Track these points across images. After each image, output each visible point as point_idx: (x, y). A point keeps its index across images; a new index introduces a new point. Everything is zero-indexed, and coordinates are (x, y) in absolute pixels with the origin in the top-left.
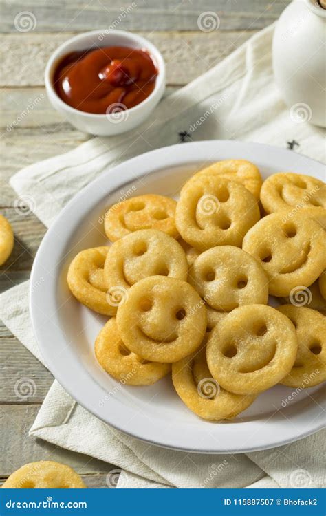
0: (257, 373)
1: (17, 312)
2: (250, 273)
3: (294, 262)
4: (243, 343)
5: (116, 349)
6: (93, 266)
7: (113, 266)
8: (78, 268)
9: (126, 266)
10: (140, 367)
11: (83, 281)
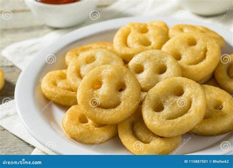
0: (180, 119)
1: (7, 115)
2: (168, 62)
3: (197, 59)
4: (167, 101)
5: (77, 120)
6: (59, 78)
7: (73, 71)
8: (49, 79)
9: (81, 70)
10: (96, 129)
11: (53, 85)
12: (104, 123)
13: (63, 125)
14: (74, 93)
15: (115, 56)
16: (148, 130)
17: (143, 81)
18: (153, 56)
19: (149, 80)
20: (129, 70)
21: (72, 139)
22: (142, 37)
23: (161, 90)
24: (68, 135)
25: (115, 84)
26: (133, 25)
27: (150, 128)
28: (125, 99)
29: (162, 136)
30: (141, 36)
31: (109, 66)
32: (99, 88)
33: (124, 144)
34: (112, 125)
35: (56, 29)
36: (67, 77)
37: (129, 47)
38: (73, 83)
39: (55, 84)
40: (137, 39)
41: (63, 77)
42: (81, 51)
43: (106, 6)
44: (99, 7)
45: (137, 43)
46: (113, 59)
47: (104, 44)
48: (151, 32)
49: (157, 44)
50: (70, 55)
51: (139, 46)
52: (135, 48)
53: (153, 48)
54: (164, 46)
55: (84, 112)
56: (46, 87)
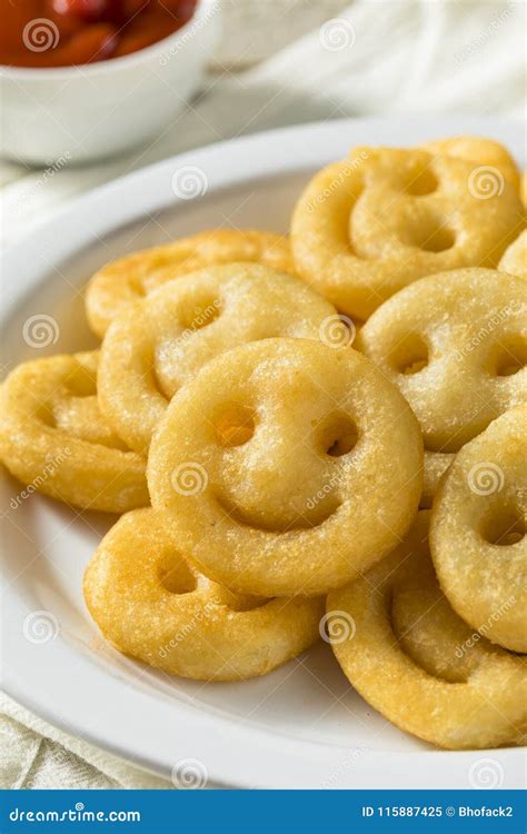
5: (151, 577)
6: (65, 391)
7: (126, 360)
8: (20, 396)
9: (162, 357)
10: (231, 617)
11: (38, 423)
12: (267, 593)
13: (88, 602)
14: (129, 456)
15: (302, 298)
16: (461, 621)
17: (429, 408)
18: (469, 296)
19: (454, 400)
20: (368, 356)
21: (129, 663)
22: (416, 210)
23: (514, 447)
24: (109, 644)
25: (313, 422)
26: (374, 158)
27: (468, 616)
28: (357, 490)
29: (520, 650)
30: (409, 209)
31: (281, 345)
32: (242, 443)
33: (356, 683)
34: (299, 601)
35: (35, 168)
36: (101, 390)
37: (362, 257)
38: (126, 415)
39: (47, 418)
40: (392, 221)
41: (82, 386)
42: (150, 271)
43: (240, 69)
44: (213, 71)
45: (394, 237)
46: (296, 308)
47: (251, 240)
48: (449, 187)
49: (477, 242)
50: (104, 288)
51: (402, 251)
52: (385, 256)
53: (463, 263)
54: (512, 252)
55: (181, 547)
56: (8, 432)
